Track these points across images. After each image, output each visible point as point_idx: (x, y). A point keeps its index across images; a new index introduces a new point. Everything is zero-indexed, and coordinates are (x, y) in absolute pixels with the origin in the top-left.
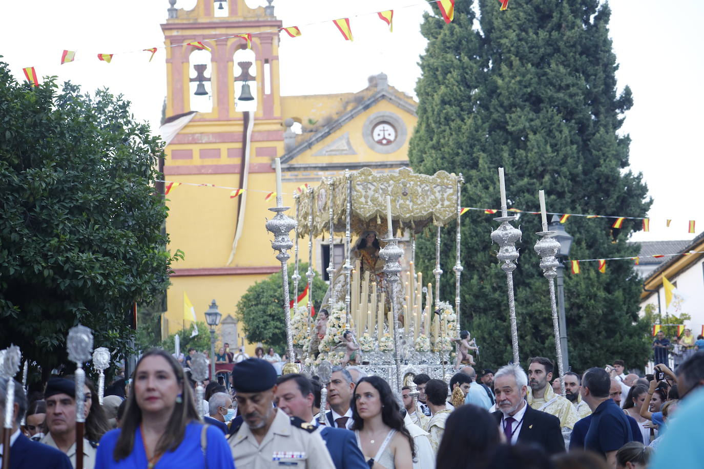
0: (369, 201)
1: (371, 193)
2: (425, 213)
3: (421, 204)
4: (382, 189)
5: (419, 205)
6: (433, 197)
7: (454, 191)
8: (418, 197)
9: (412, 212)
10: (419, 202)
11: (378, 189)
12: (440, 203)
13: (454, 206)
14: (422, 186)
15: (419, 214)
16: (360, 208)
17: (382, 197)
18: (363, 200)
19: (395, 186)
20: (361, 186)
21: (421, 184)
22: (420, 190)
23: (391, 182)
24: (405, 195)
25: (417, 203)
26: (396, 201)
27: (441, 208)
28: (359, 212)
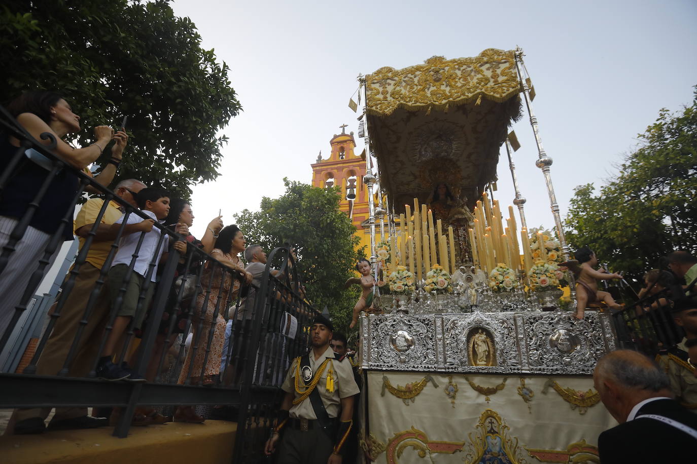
0: (388, 96)
1: (390, 89)
2: (470, 95)
3: (463, 86)
4: (404, 81)
5: (461, 87)
6: (480, 76)
7: (511, 64)
8: (457, 80)
9: (451, 96)
10: (459, 85)
11: (400, 83)
12: (492, 80)
13: (514, 80)
14: (462, 69)
15: (462, 97)
16: (377, 106)
17: (406, 89)
18: (380, 96)
19: (424, 75)
20: (378, 85)
22: (459, 73)
23: (418, 73)
24: (437, 81)
25: (457, 86)
26: (426, 90)
27: (495, 85)
28: (375, 109)
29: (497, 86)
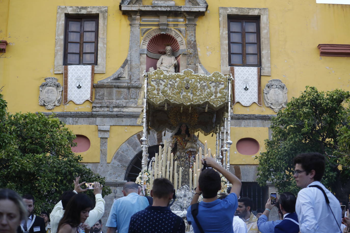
0: (160, 93)
1: (162, 87)
2: (202, 102)
3: (199, 95)
4: (170, 84)
5: (198, 96)
6: (209, 90)
7: (225, 86)
8: (197, 90)
9: (192, 101)
10: (198, 95)
11: (167, 84)
12: (214, 95)
13: (224, 98)
14: (201, 83)
15: (198, 103)
16: (153, 98)
17: (170, 90)
18: (156, 92)
19: (180, 82)
20: (155, 82)
21: (200, 81)
22: (199, 85)
23: (177, 79)
24: (187, 89)
25: (196, 95)
26: (181, 93)
27: (215, 98)
28: (152, 101)
29: (216, 99)
